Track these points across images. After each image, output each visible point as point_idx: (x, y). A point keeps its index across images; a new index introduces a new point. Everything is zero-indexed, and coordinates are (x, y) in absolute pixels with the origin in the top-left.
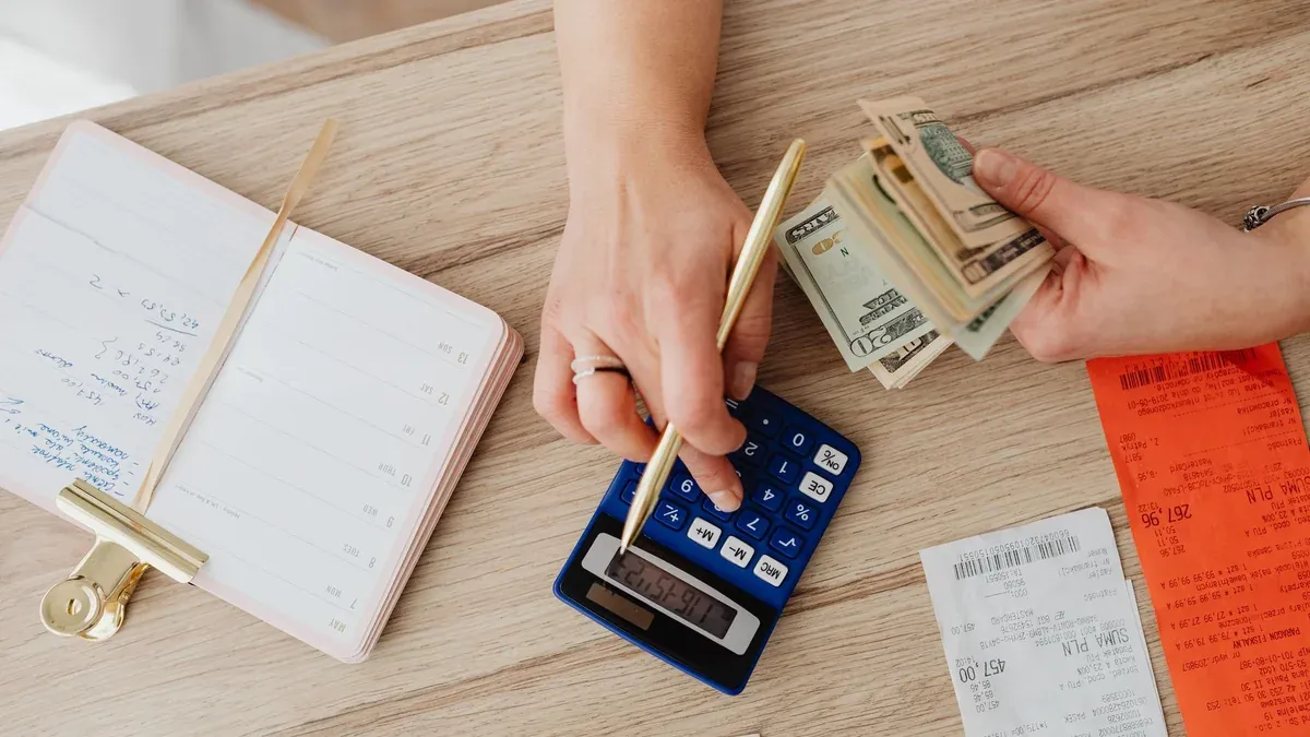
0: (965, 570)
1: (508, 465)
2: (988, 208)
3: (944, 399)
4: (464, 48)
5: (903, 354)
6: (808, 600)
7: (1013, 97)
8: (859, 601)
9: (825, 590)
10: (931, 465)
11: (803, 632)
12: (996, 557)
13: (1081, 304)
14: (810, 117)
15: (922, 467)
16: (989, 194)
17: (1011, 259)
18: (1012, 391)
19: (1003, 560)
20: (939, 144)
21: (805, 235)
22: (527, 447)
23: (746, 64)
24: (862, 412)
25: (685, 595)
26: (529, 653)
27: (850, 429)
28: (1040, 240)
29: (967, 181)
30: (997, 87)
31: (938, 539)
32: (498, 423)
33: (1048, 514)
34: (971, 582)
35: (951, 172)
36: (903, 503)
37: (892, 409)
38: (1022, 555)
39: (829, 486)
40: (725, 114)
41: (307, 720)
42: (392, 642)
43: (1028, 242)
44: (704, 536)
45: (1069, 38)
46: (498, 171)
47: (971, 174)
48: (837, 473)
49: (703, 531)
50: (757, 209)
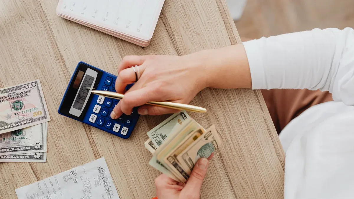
0: (100, 170)
1: (114, 47)
2: (192, 163)
3: (145, 160)
4: (224, 22)
5: (153, 146)
6: (87, 129)
7: (228, 169)
8: (89, 143)
9: (91, 133)
10: (127, 158)
11: (79, 129)
12: (104, 177)
13: (168, 190)
14: (217, 116)
15: (126, 156)
16: (196, 163)
17: (178, 170)
18: (149, 177)
19: (104, 179)
20: (208, 148)
21: (183, 117)
22: (119, 51)
23: (229, 97)
24: (139, 138)
25: (84, 96)
26: (65, 58)
27: (134, 136)
28: (186, 178)
29: (198, 157)
30: (231, 165)
31: (108, 162)
32: (125, 43)
33: (117, 190)
34: (97, 171)
35: (200, 152)
36: (116, 152)
37: (141, 146)
38: (106, 184)
39: (117, 131)
40: (215, 93)
41: (41, 2)
42: (64, 22)
43: (184, 175)
44: (100, 100)
45: (246, 182)
46: (192, 35)
47: (201, 157)
48: (121, 133)
49: (101, 99)
50: (190, 105)
